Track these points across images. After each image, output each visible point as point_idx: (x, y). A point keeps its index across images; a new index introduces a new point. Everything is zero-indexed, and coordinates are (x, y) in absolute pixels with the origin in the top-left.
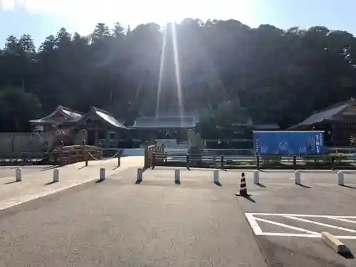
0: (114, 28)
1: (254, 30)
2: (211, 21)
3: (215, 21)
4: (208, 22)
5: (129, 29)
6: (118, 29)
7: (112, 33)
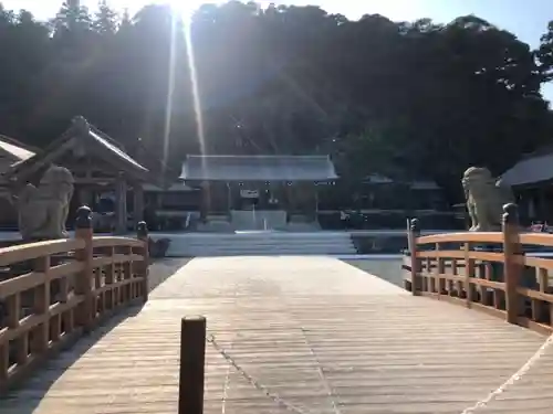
0: (100, 12)
1: (353, 23)
2: (276, 6)
3: (283, 7)
4: (271, 10)
5: (126, 15)
6: (105, 13)
7: (94, 18)
